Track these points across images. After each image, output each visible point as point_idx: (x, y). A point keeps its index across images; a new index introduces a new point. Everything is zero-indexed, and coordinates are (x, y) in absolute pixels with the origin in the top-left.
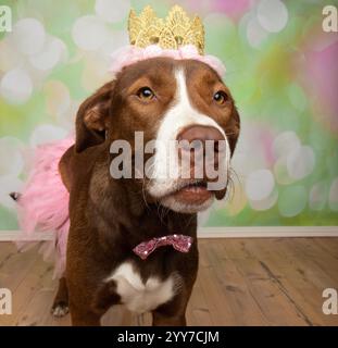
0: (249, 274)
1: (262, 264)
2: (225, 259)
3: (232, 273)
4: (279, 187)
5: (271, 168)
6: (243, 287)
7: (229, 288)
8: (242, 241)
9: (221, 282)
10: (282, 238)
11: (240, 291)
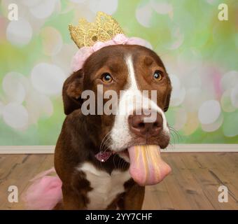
0: (203, 181)
1: (211, 172)
2: (183, 169)
3: (189, 179)
4: (224, 114)
5: (219, 99)
6: (199, 191)
7: (189, 192)
8: (195, 155)
9: (182, 187)
10: (226, 153)
11: (197, 194)
